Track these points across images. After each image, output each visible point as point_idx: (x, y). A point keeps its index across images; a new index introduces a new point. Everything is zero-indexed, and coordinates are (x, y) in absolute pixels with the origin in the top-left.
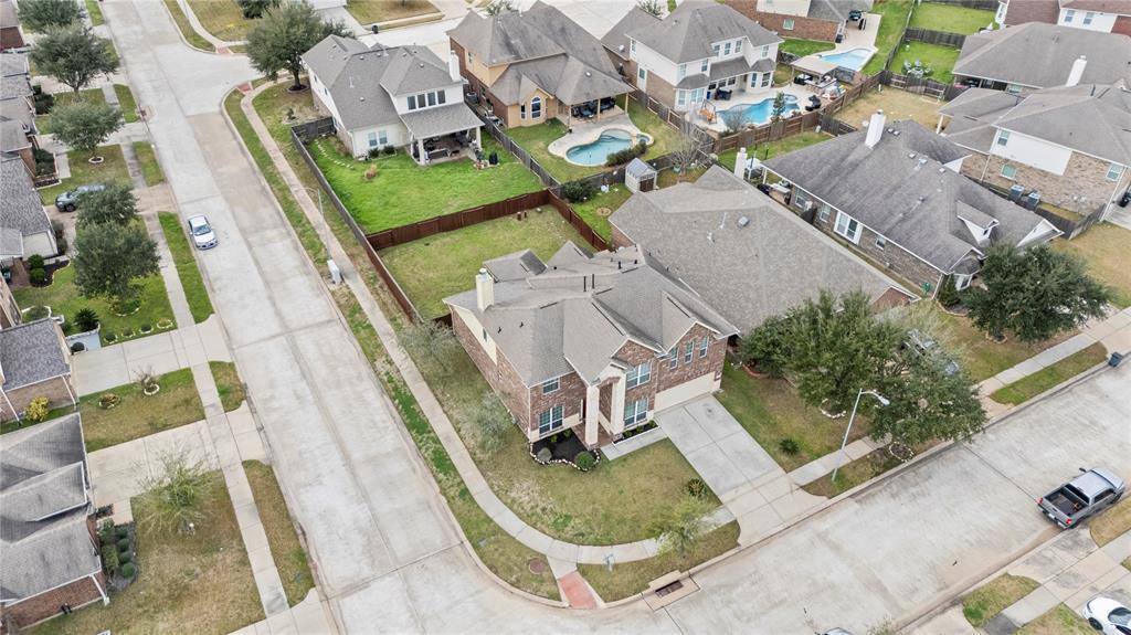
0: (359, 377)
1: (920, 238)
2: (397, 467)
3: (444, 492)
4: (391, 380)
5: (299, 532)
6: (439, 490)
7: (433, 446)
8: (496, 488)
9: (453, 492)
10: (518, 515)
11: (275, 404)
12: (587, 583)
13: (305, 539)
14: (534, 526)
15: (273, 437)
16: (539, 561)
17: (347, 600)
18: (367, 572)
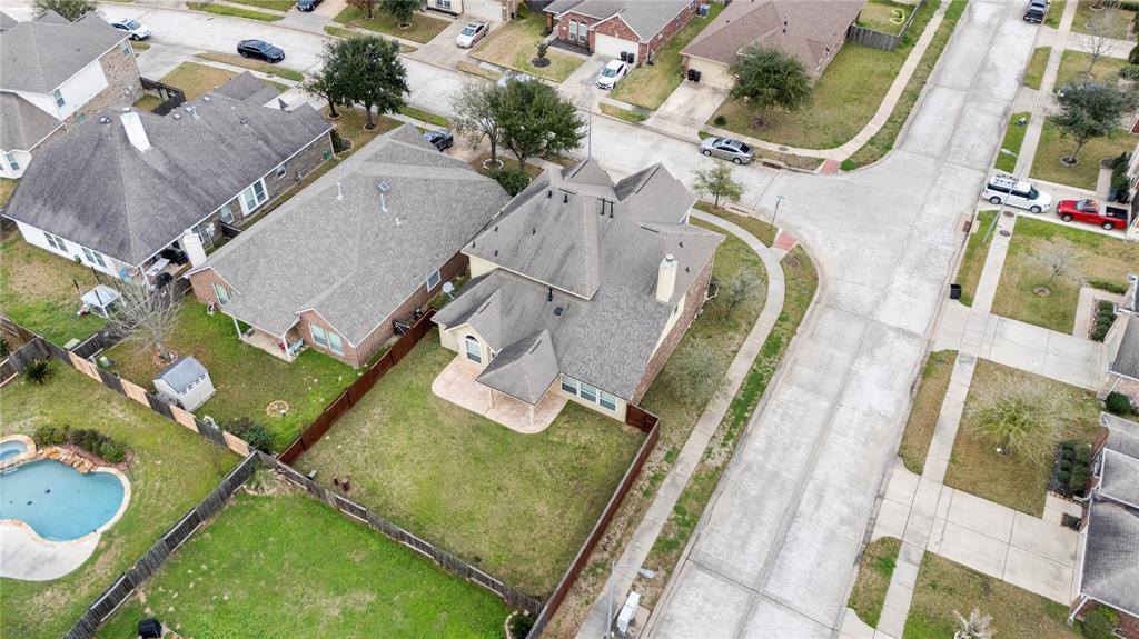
0: (748, 468)
2: (804, 372)
3: (794, 332)
4: (729, 436)
5: (915, 390)
6: (795, 337)
7: (765, 361)
9: (789, 325)
11: (846, 511)
12: (777, 237)
13: (915, 383)
15: (875, 479)
16: (785, 262)
17: (917, 332)
18: (892, 334)
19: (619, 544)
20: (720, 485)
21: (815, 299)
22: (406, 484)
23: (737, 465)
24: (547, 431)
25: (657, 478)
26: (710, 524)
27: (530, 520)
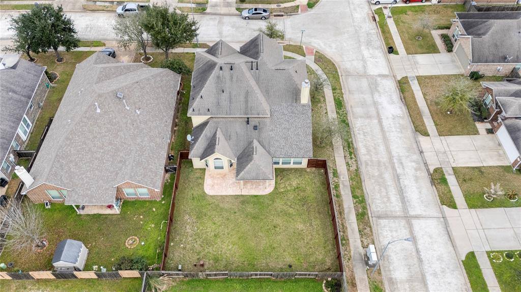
0: (367, 164)
2: (358, 110)
3: (342, 93)
4: (351, 153)
5: (403, 100)
6: (344, 95)
7: (340, 112)
9: (338, 91)
13: (401, 97)
18: (379, 79)
19: (343, 225)
20: (362, 177)
21: (340, 75)
22: (230, 247)
23: (361, 164)
24: (276, 188)
25: (337, 187)
26: (370, 197)
27: (299, 235)
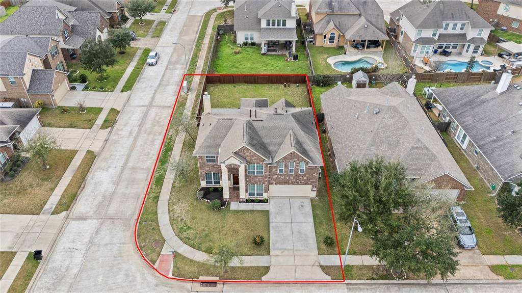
1: (499, 155)
4: (170, 139)
5: (82, 186)
7: (162, 172)
8: (171, 201)
10: (170, 217)
11: (120, 133)
12: (173, 262)
13: (82, 190)
14: (172, 225)
15: (108, 145)
16: (161, 242)
17: (74, 222)
